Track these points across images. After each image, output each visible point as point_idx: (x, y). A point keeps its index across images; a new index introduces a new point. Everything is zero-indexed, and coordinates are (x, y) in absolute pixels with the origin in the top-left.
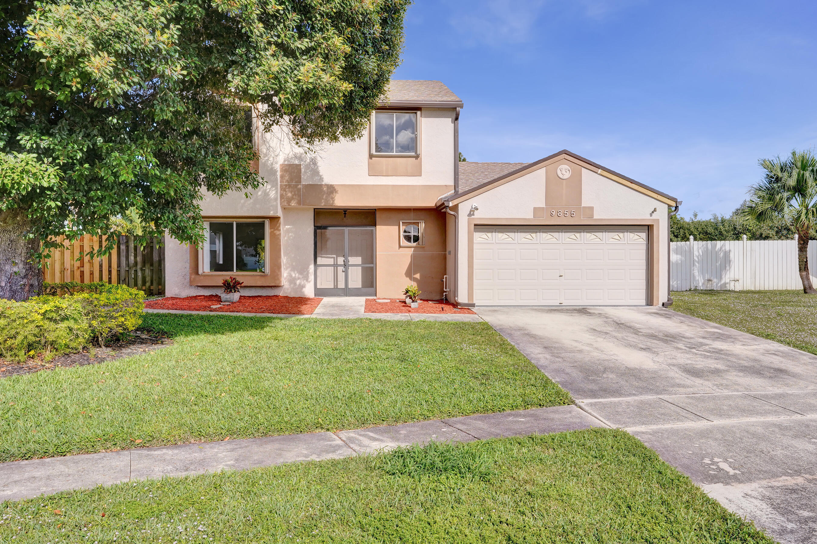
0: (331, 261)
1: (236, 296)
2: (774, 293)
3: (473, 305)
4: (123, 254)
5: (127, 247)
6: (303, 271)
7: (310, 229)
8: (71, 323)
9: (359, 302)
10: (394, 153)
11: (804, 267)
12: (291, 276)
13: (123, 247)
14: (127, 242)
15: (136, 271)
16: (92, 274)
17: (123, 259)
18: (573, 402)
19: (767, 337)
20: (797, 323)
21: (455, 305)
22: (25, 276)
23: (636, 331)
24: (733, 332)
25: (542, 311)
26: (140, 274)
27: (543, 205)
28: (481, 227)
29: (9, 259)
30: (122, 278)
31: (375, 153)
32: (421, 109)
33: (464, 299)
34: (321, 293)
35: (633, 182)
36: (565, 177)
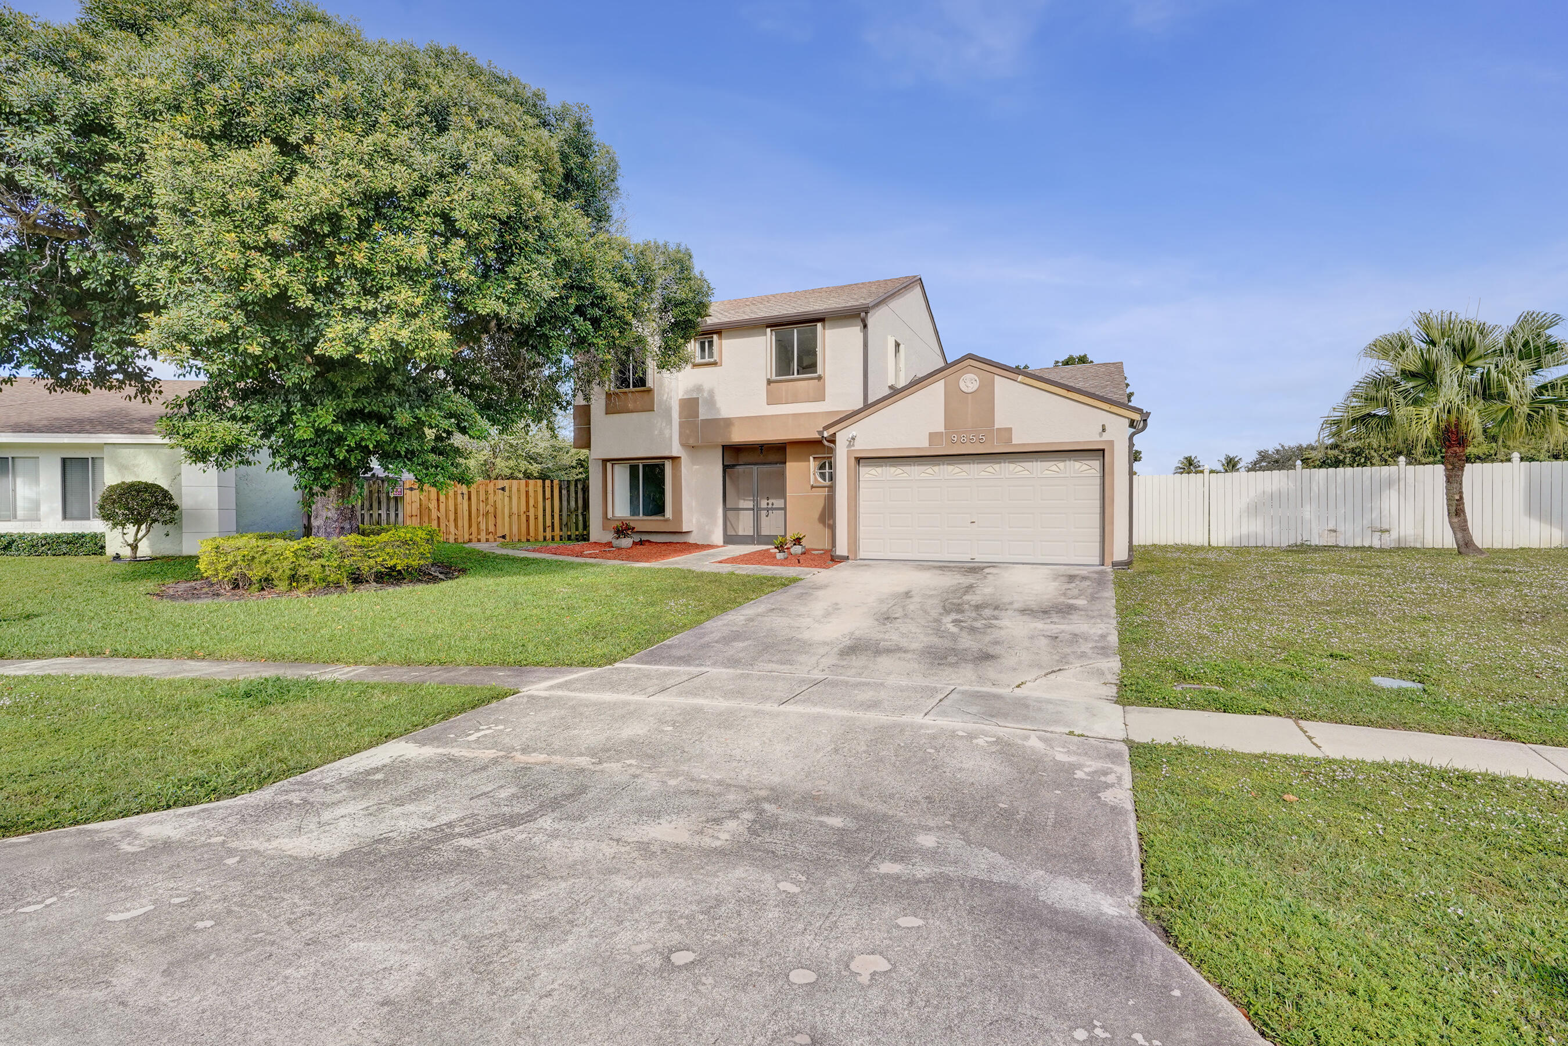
4: (564, 499)
5: (568, 491)
6: (711, 515)
7: (718, 469)
10: (795, 376)
11: (1457, 510)
12: (700, 520)
13: (564, 492)
14: (568, 487)
15: (577, 515)
16: (536, 518)
17: (565, 503)
18: (606, 665)
26: (580, 518)
27: (940, 428)
30: (564, 522)
31: (774, 378)
32: (822, 320)
33: (841, 550)
34: (730, 539)
35: (1069, 389)
36: (970, 390)
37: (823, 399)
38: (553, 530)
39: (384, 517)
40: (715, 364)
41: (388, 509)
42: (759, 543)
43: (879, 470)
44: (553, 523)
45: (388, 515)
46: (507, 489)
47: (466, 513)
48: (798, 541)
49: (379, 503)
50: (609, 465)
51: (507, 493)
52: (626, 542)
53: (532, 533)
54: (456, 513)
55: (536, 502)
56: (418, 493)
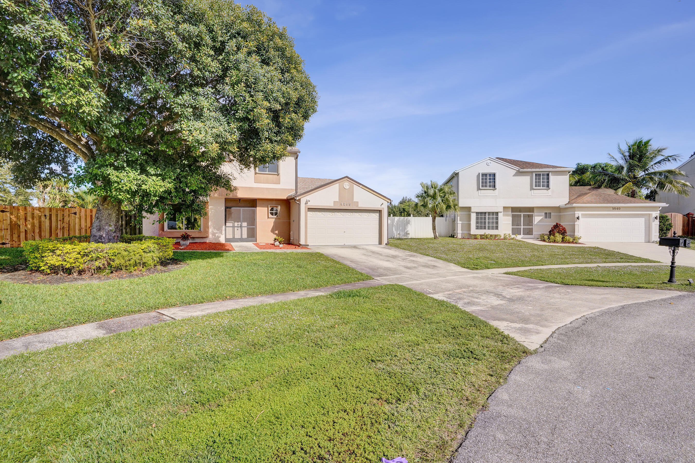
0: (231, 225)
1: (188, 242)
2: (424, 239)
3: (308, 245)
6: (219, 229)
7: (223, 208)
8: (152, 254)
9: (250, 244)
10: (267, 173)
11: (434, 228)
12: (213, 232)
18: (374, 279)
19: (427, 255)
20: (435, 250)
21: (299, 245)
22: (115, 232)
23: (381, 255)
24: (415, 254)
25: (339, 247)
27: (337, 200)
28: (310, 209)
29: (107, 223)
31: (258, 172)
33: (303, 242)
34: (228, 240)
35: (374, 191)
36: (347, 188)
37: (279, 183)
46: (78, 214)
47: (48, 228)
54: (40, 228)
56: (8, 214)
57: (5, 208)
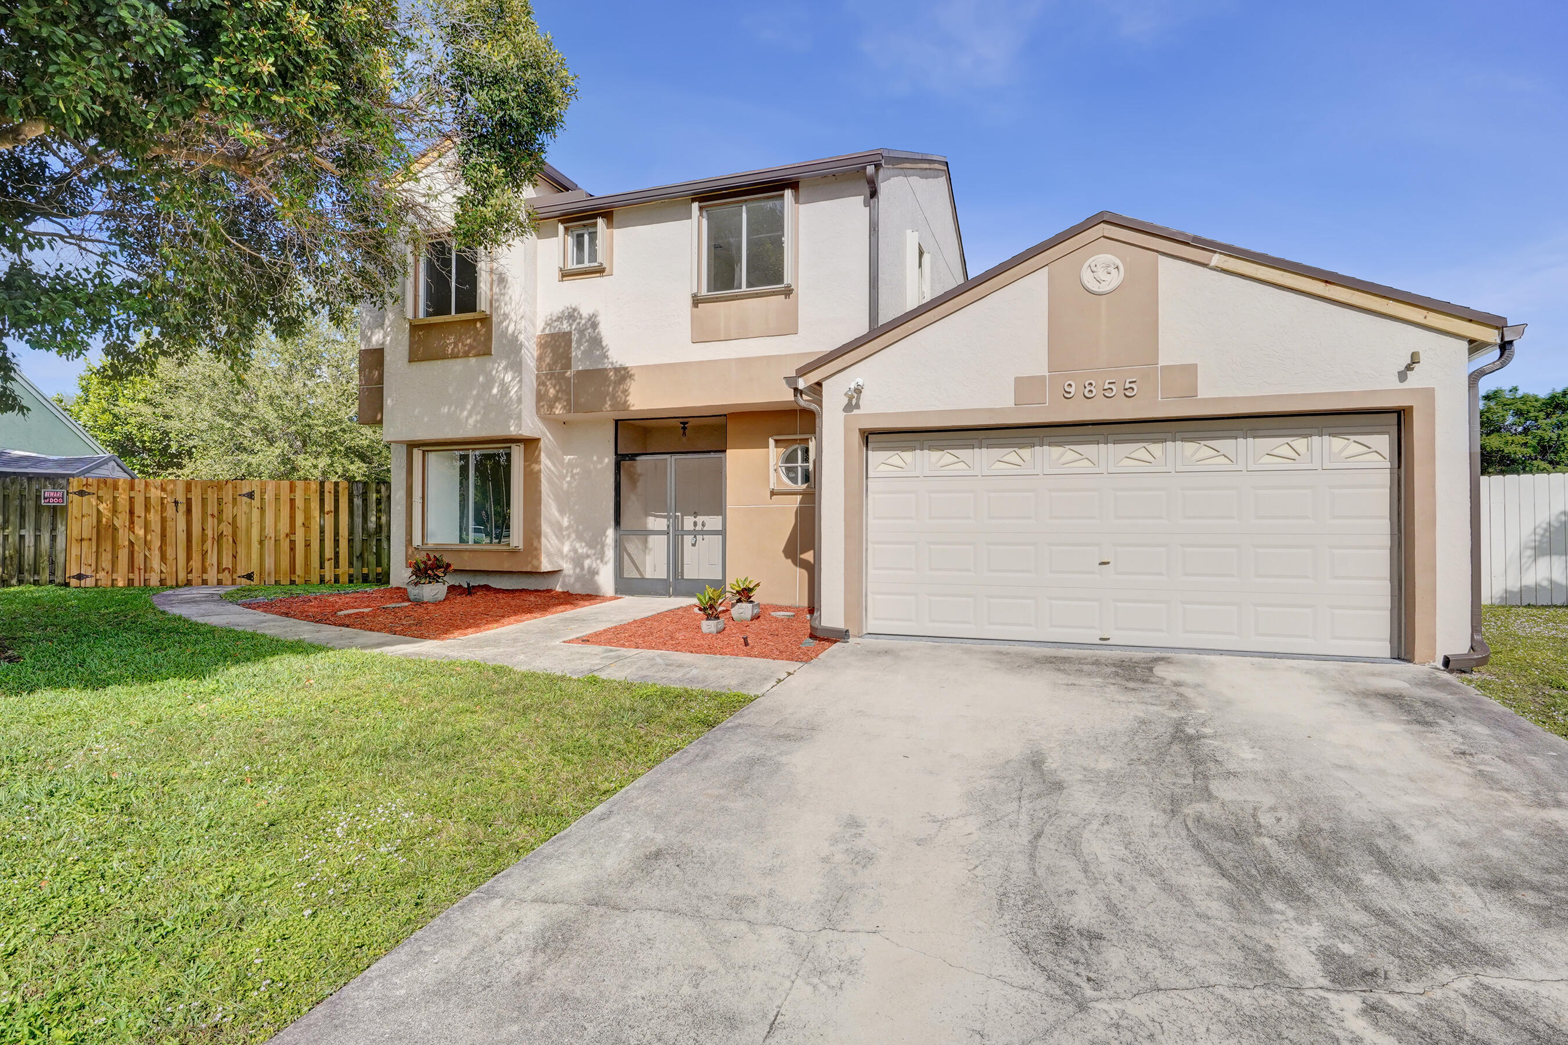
3: (844, 635)
4: (358, 512)
5: (365, 501)
6: (596, 543)
7: (608, 460)
10: (743, 290)
12: (575, 551)
13: (358, 501)
14: (365, 493)
15: (379, 541)
16: (307, 545)
17: (358, 520)
26: (385, 545)
27: (1040, 368)
30: (357, 553)
31: (704, 292)
32: (793, 185)
33: (831, 616)
34: (625, 586)
35: (1329, 278)
36: (1104, 288)
37: (792, 329)
38: (337, 565)
39: (30, 541)
40: (600, 271)
41: (37, 528)
42: (677, 593)
43: (908, 456)
44: (337, 554)
45: (37, 538)
46: (257, 496)
47: (182, 537)
48: (745, 594)
49: (22, 516)
50: (417, 454)
51: (256, 503)
52: (433, 591)
53: (299, 570)
54: (163, 535)
55: (308, 517)
56: (94, 501)
57: (87, 485)
